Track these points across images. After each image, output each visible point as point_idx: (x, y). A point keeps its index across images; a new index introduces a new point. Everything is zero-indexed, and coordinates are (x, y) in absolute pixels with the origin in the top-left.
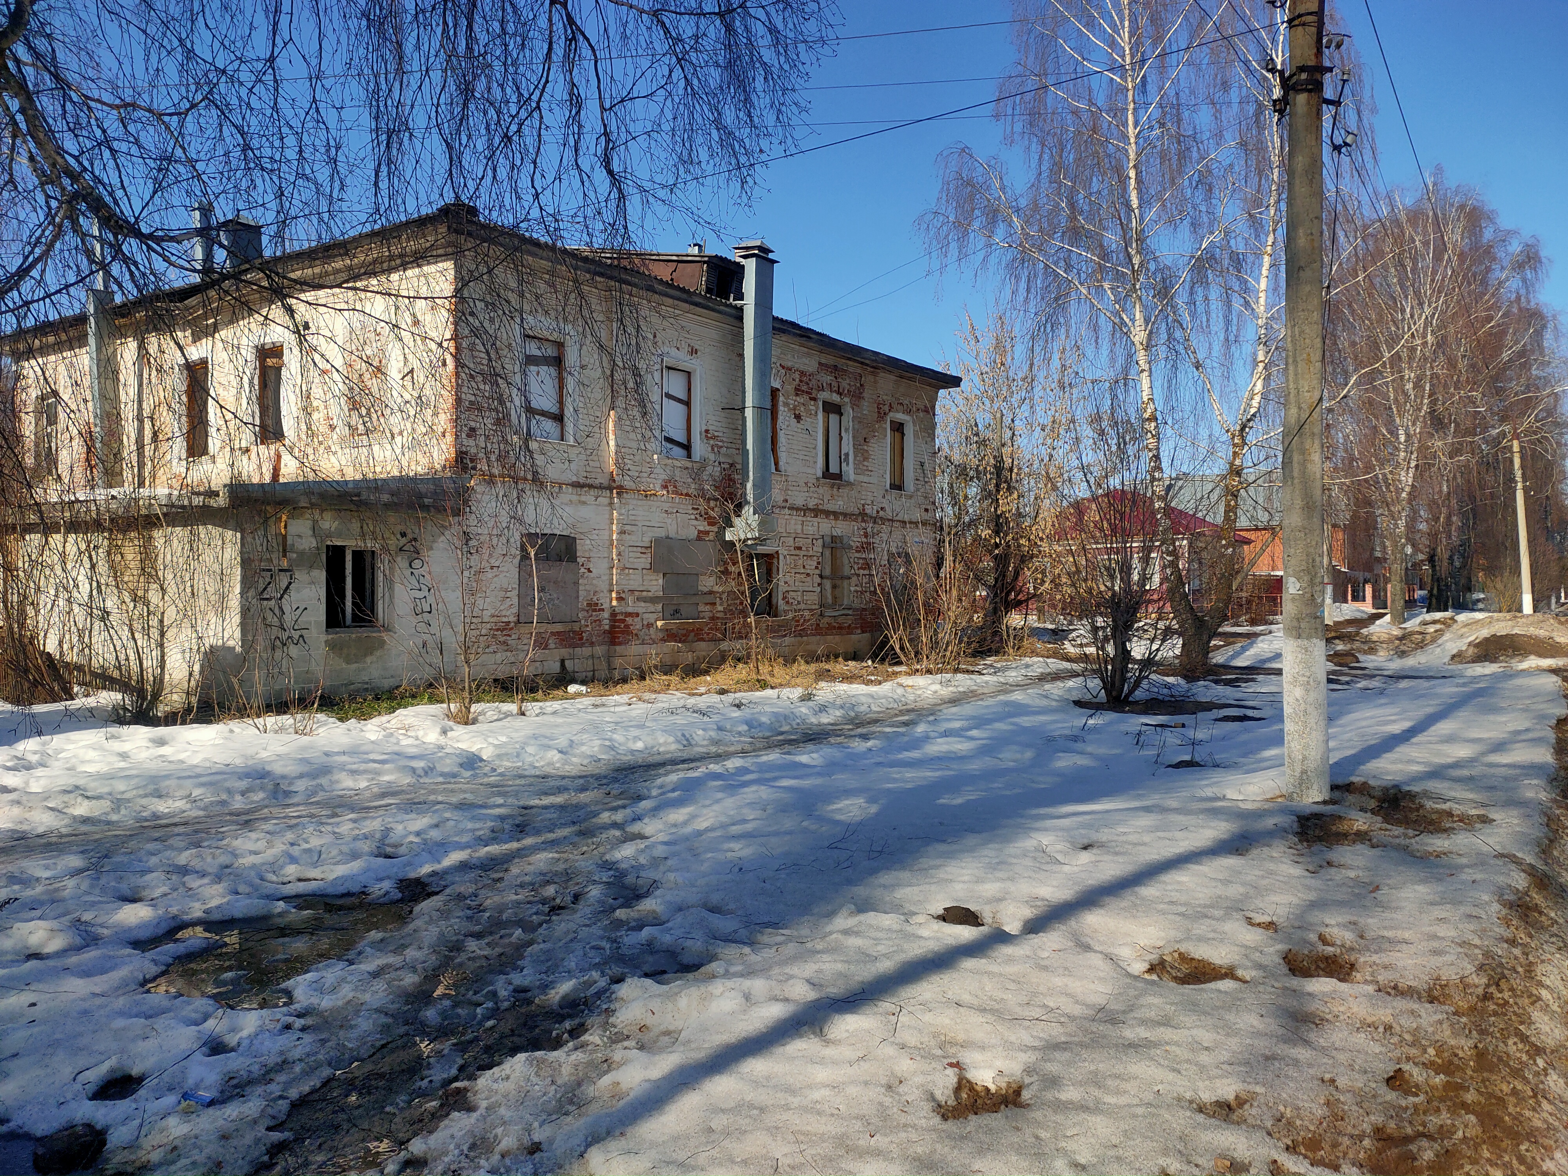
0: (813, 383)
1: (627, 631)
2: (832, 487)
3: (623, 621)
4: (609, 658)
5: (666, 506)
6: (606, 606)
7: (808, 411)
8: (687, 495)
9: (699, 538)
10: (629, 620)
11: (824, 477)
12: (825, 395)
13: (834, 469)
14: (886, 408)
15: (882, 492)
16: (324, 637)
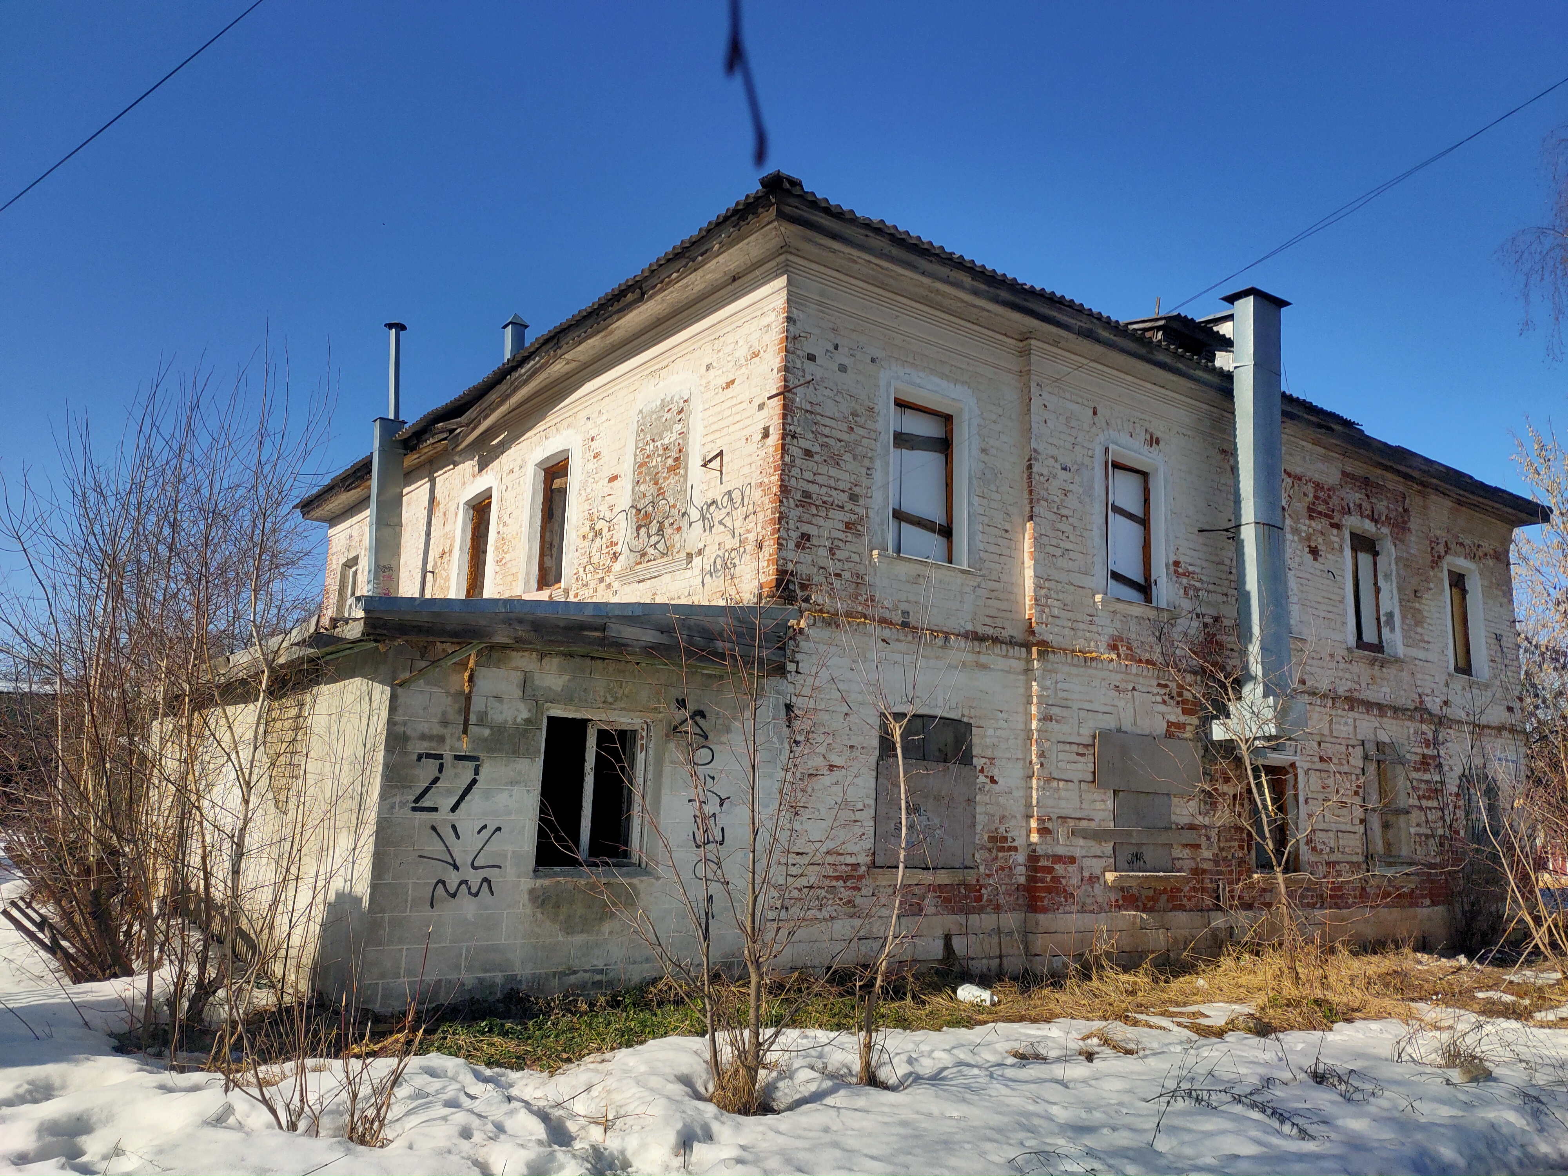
0: (1335, 501)
1: (1057, 888)
2: (1372, 662)
3: (1050, 870)
4: (1026, 933)
5: (1116, 679)
6: (1020, 842)
7: (1329, 544)
8: (1148, 662)
9: (1169, 735)
10: (1059, 868)
11: (1358, 647)
12: (1353, 522)
13: (1369, 636)
14: (1441, 548)
15: (1444, 677)
16: (527, 883)
